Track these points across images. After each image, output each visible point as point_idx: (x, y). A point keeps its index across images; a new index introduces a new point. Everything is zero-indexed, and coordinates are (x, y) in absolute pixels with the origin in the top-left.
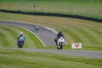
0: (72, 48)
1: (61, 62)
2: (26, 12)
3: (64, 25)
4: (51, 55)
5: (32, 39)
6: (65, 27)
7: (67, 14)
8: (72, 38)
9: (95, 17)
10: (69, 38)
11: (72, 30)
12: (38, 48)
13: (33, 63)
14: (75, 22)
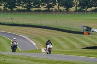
0: (42, 52)
3: (36, 34)
4: (25, 57)
6: (36, 35)
9: (60, 28)
10: (39, 44)
11: (42, 38)
14: (44, 32)
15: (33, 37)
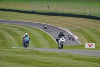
1: (75, 62)
2: (41, 12)
3: (78, 25)
4: (65, 55)
5: (46, 39)
7: (80, 14)
8: (86, 38)
10: (82, 38)
11: (85, 30)
12: (52, 47)
13: (47, 63)
15: (74, 29)
